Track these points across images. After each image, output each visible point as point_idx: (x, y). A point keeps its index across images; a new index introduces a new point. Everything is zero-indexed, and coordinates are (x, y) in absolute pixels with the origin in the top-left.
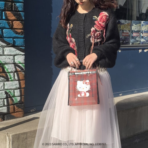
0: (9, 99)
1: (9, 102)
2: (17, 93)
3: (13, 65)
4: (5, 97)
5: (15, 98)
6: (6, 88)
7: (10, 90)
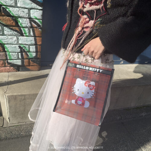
0: (23, 53)
1: (24, 56)
2: (33, 49)
3: (28, 19)
4: (19, 51)
5: (30, 53)
6: (20, 42)
7: (25, 45)
